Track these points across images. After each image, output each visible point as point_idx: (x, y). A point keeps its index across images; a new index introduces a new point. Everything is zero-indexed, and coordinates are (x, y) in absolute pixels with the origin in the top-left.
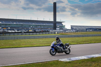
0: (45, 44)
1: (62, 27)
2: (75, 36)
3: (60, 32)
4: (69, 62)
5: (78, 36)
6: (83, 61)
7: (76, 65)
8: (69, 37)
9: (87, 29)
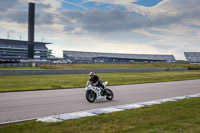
0: (9, 87)
1: (45, 54)
2: (70, 72)
3: (41, 63)
4: (57, 124)
5: (76, 72)
6: (85, 120)
7: (70, 129)
8: (59, 73)
9: (94, 59)
